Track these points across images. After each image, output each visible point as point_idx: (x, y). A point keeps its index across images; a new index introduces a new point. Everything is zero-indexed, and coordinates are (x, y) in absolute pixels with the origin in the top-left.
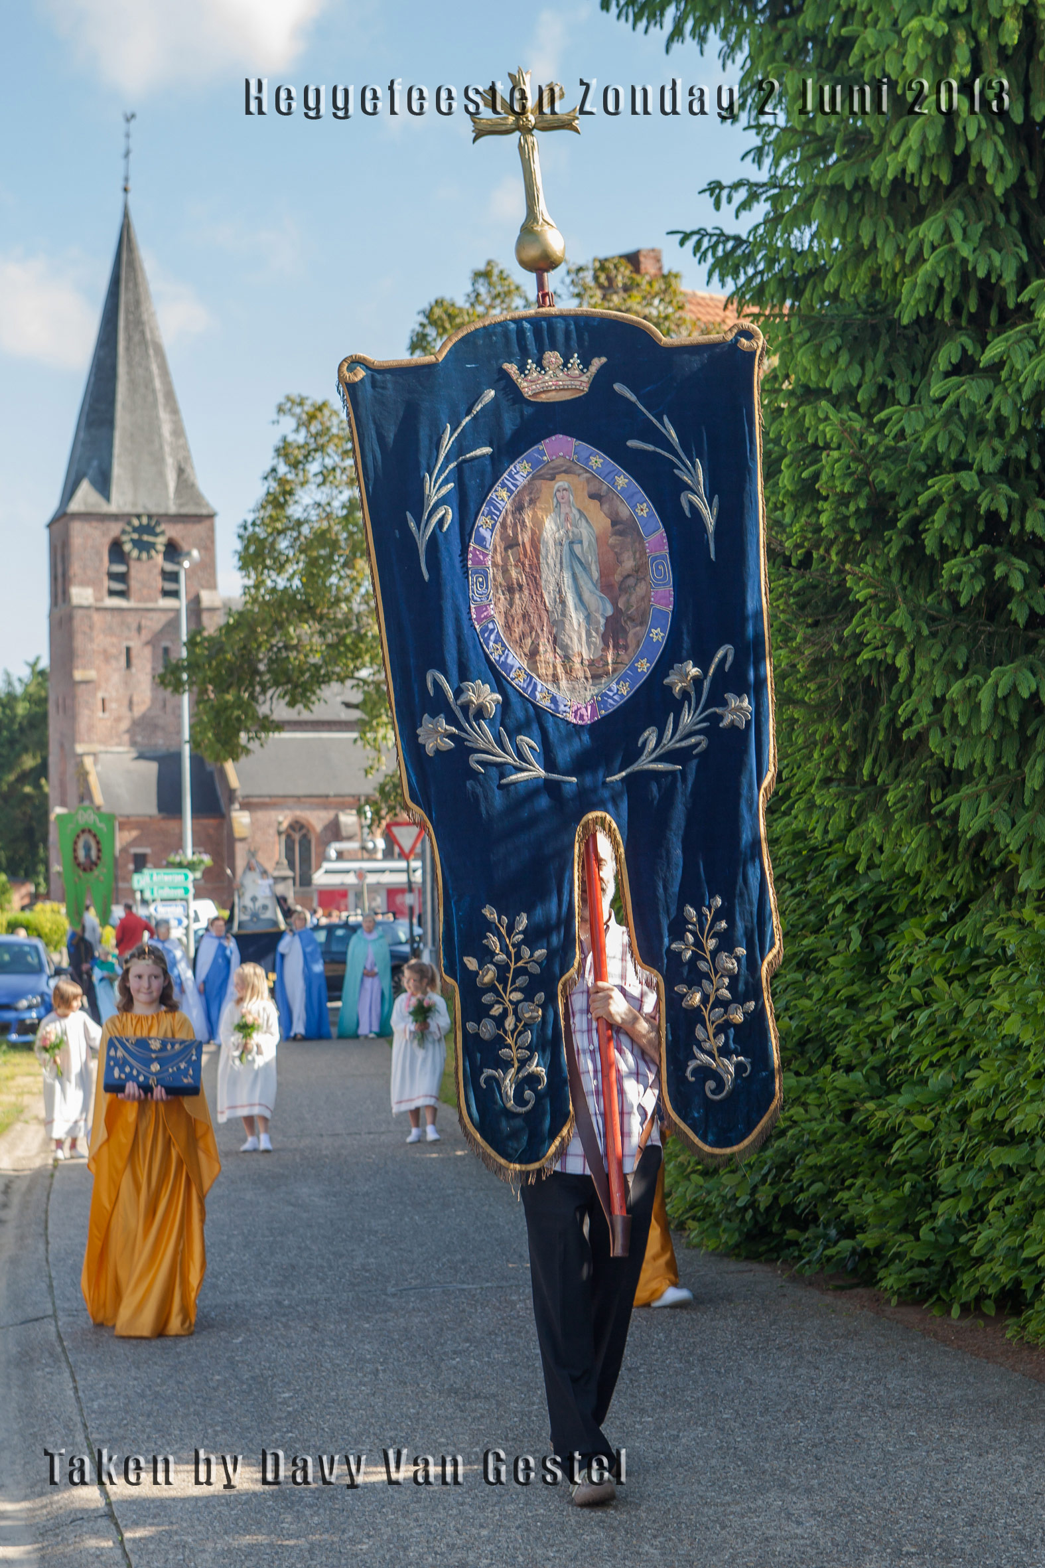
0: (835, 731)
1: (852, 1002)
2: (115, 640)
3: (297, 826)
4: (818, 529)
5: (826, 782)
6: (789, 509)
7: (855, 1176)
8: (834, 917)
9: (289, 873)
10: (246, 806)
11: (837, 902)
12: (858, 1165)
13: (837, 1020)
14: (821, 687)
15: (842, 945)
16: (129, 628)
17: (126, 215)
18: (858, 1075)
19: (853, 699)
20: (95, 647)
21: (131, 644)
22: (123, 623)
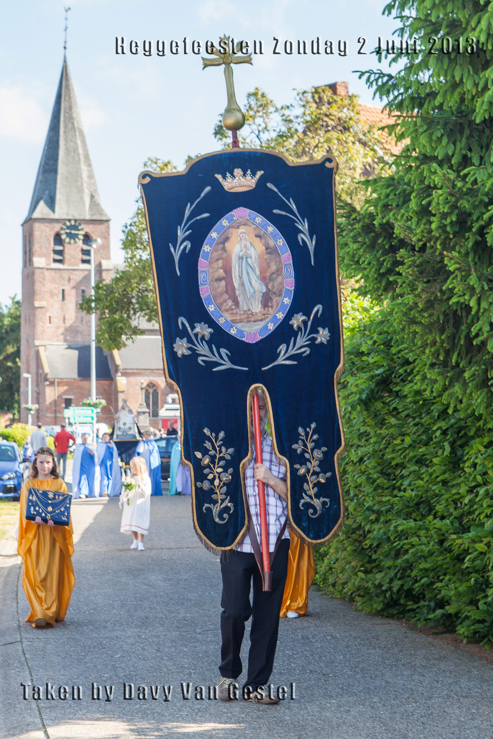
0: (438, 339)
1: (445, 483)
2: (56, 286)
3: (151, 385)
4: (430, 231)
5: (433, 365)
6: (415, 219)
7: (445, 575)
8: (436, 437)
9: (147, 410)
10: (124, 374)
11: (438, 429)
12: (447, 569)
13: (437, 491)
14: (430, 315)
15: (440, 452)
16: (64, 280)
17: (65, 61)
18: (447, 521)
19: (448, 322)
20: (46, 289)
21: (65, 288)
22: (61, 277)
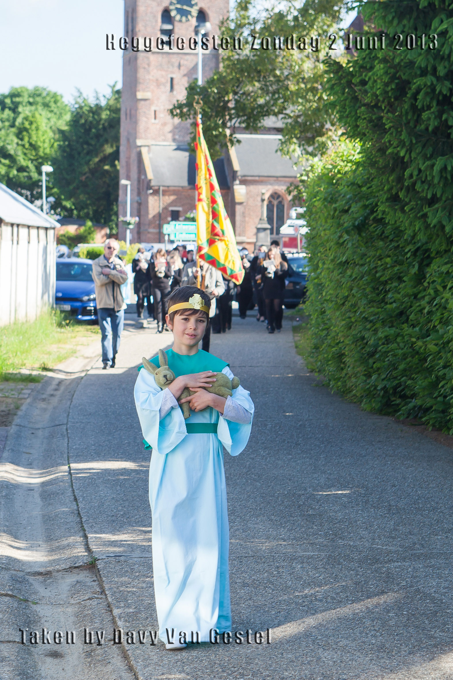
2: (163, 73)
3: (275, 196)
9: (269, 226)
10: (243, 182)
16: (173, 66)
20: (151, 77)
21: (173, 76)
22: (169, 62)
